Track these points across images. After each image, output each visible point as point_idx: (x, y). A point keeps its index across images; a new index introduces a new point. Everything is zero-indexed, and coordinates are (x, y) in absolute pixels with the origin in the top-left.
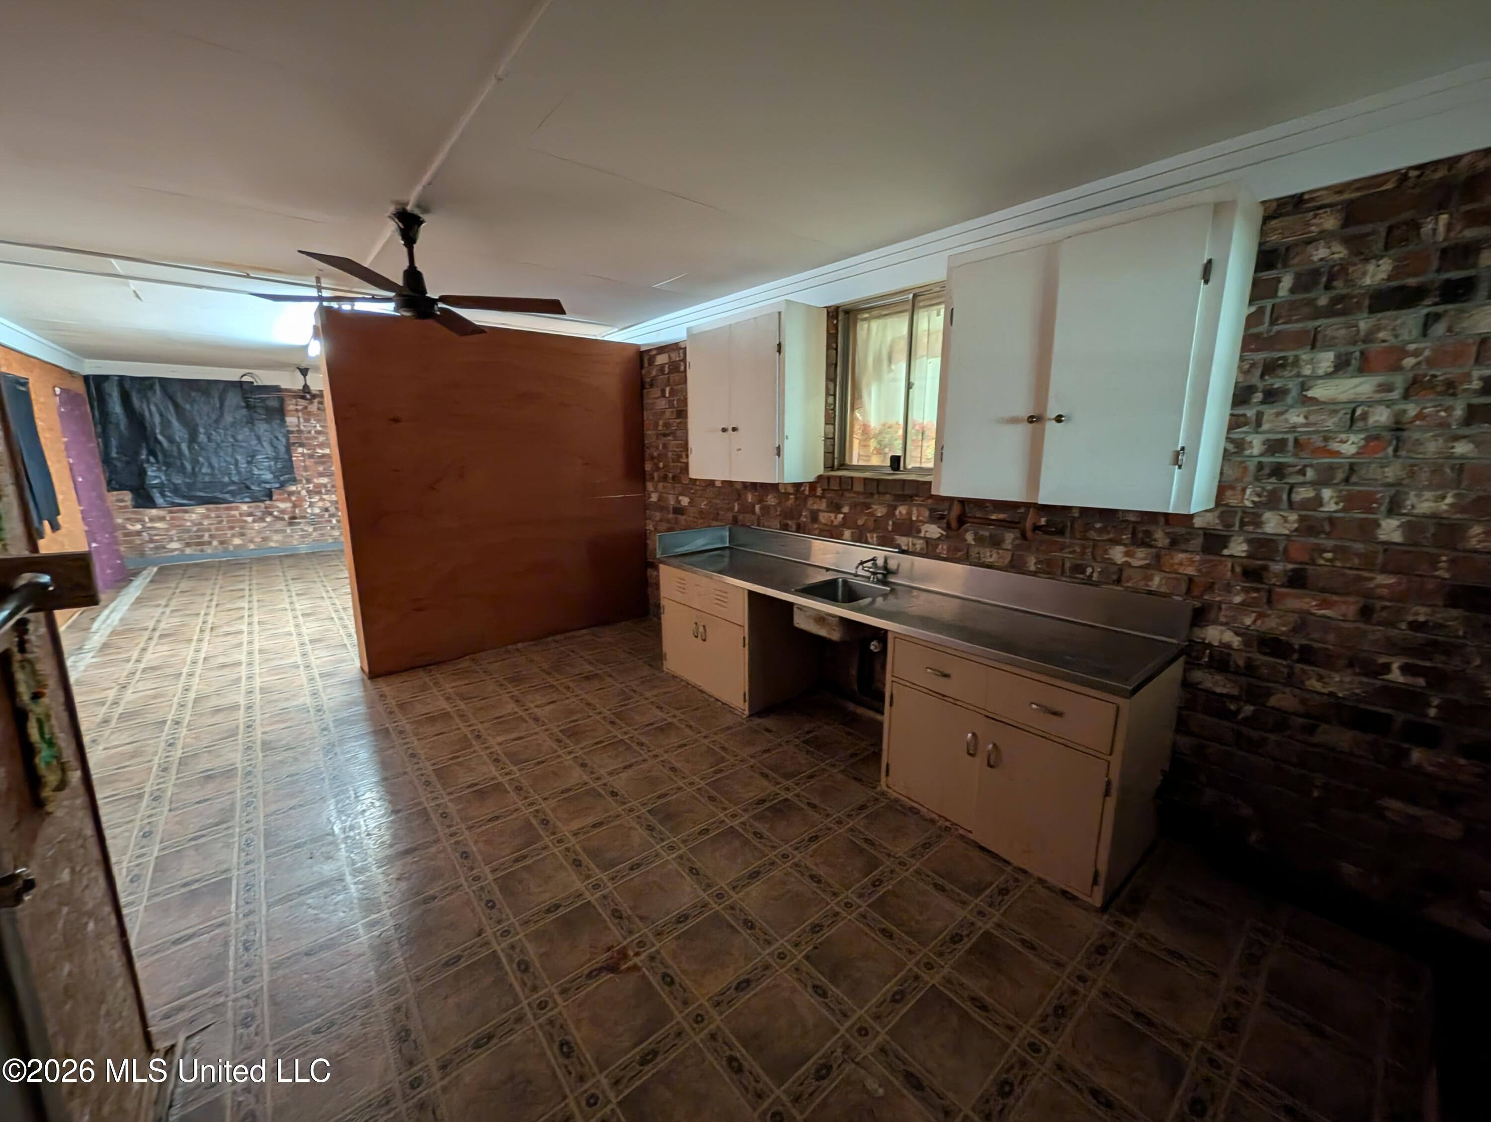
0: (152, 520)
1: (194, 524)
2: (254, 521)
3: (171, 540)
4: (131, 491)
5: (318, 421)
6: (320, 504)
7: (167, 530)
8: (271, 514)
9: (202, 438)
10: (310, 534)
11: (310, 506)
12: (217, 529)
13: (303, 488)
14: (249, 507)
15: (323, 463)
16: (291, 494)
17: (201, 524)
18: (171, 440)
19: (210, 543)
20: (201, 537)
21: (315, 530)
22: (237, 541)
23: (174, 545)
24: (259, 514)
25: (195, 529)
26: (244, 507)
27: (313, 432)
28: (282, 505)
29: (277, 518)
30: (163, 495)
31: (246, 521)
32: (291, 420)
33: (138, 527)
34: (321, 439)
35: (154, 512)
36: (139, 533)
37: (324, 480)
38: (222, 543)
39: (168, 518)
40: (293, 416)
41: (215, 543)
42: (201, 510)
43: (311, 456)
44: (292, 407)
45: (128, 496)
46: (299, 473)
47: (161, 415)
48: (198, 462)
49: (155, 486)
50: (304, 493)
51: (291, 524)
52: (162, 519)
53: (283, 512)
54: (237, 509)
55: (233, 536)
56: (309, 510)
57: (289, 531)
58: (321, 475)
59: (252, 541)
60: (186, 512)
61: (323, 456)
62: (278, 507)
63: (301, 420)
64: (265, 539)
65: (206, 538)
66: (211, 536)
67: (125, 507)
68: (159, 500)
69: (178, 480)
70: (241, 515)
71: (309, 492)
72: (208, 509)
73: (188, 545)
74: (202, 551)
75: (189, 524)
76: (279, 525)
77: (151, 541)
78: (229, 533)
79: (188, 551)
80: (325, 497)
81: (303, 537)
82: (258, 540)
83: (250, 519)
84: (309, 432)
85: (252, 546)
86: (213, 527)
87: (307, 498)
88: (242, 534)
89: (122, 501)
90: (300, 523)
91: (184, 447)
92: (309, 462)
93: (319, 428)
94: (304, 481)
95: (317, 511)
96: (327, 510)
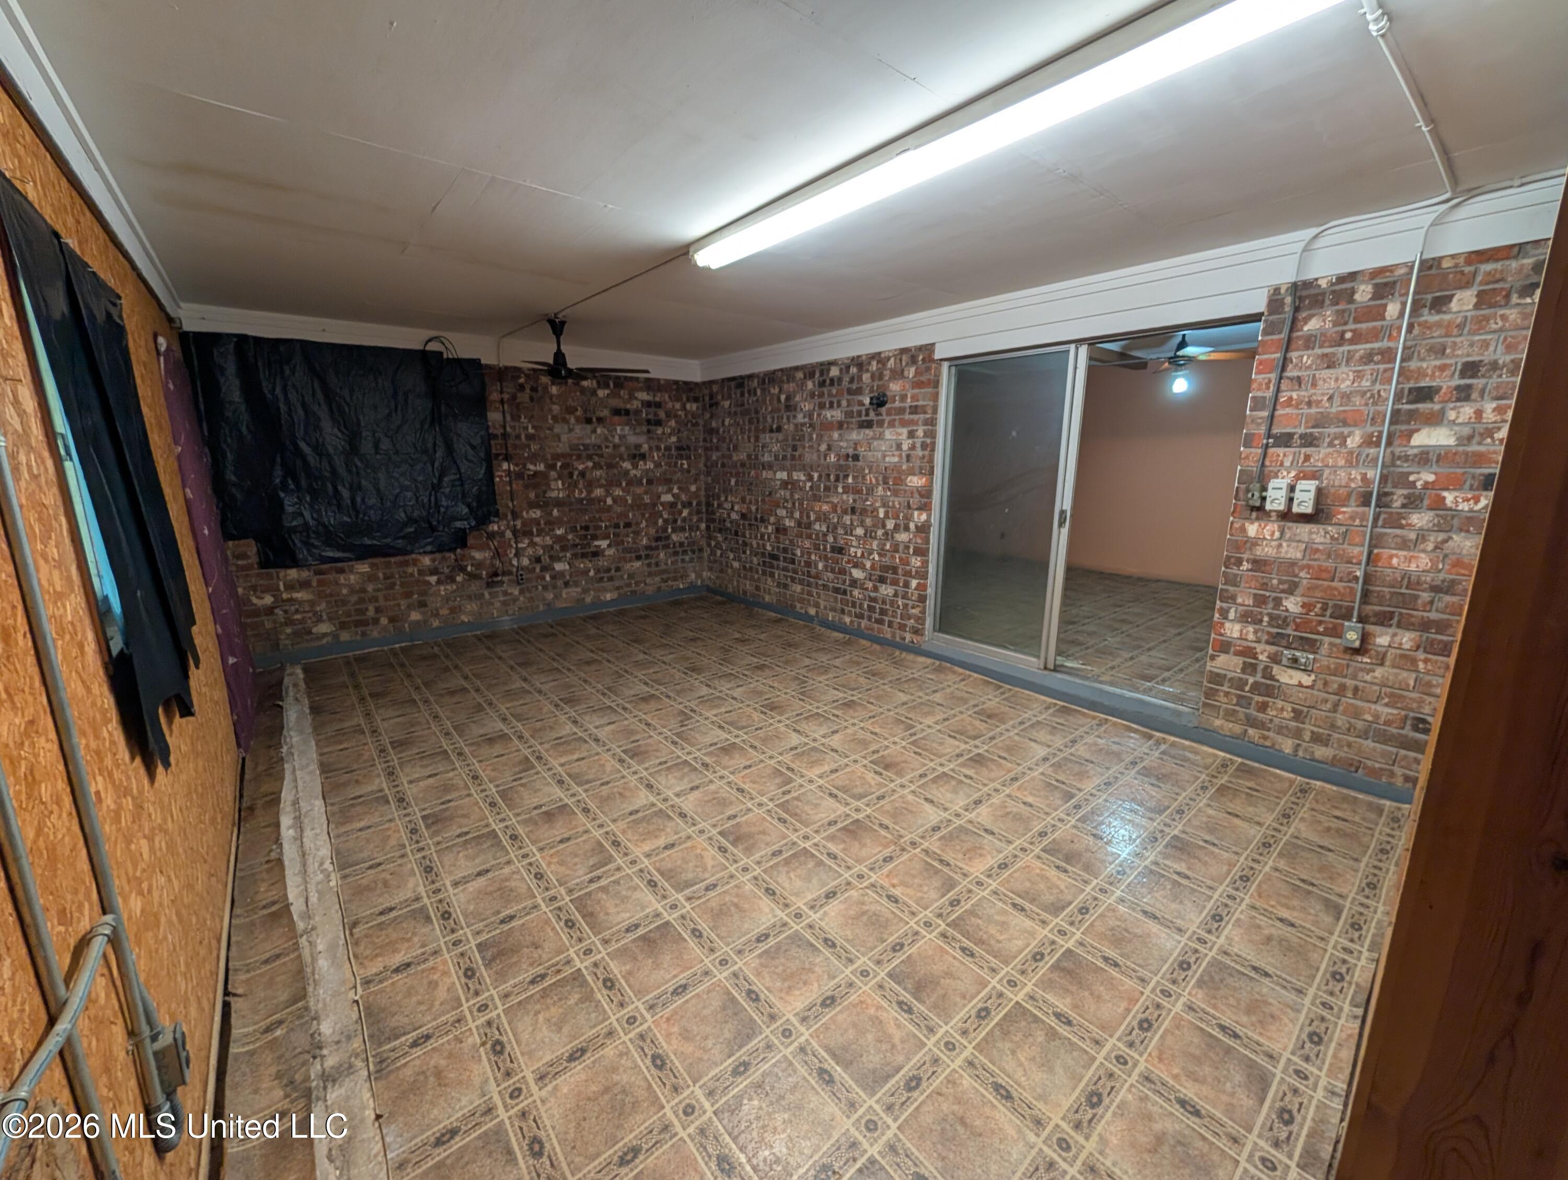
0: (290, 587)
1: (352, 591)
2: (439, 582)
3: (320, 620)
4: (257, 540)
5: (531, 418)
6: (530, 551)
7: (312, 603)
8: (463, 569)
9: (366, 447)
10: (515, 600)
11: (516, 555)
12: (386, 598)
13: (508, 527)
14: (433, 560)
15: (535, 486)
16: (491, 536)
17: (364, 590)
18: (319, 449)
19: (376, 621)
20: (363, 612)
21: (522, 592)
22: (415, 616)
23: (324, 628)
24: (446, 571)
25: (354, 598)
26: (426, 561)
27: (523, 437)
28: (478, 555)
29: (472, 576)
30: (307, 544)
31: (429, 583)
32: (494, 416)
33: (268, 600)
34: (534, 447)
35: (293, 573)
36: (270, 611)
37: (536, 514)
38: (392, 620)
39: (314, 584)
40: (497, 409)
41: (384, 621)
42: (363, 568)
43: (520, 476)
44: (494, 396)
45: (251, 548)
46: (504, 503)
47: (304, 405)
48: (360, 488)
49: (293, 530)
50: (509, 534)
51: (489, 585)
52: (305, 585)
53: (479, 565)
54: (415, 563)
55: (410, 607)
56: (515, 562)
57: (487, 596)
58: (532, 505)
59: (437, 615)
60: (342, 571)
61: (536, 473)
62: (473, 558)
63: (508, 418)
64: (453, 610)
65: (371, 613)
66: (378, 610)
67: (249, 567)
68: (302, 554)
69: (331, 518)
70: (421, 572)
71: (515, 532)
72: (372, 566)
73: (343, 626)
74: (364, 634)
75: (345, 591)
76: (474, 587)
77: (289, 622)
78: (404, 603)
79: (345, 636)
80: (537, 540)
81: (505, 603)
82: (444, 612)
83: (433, 579)
84: (518, 437)
85: (436, 623)
86: (380, 595)
87: (513, 543)
88: (422, 605)
89: (243, 556)
90: (502, 582)
91: (339, 462)
92: (518, 486)
93: (531, 431)
94: (510, 516)
95: (525, 562)
96: (538, 560)
